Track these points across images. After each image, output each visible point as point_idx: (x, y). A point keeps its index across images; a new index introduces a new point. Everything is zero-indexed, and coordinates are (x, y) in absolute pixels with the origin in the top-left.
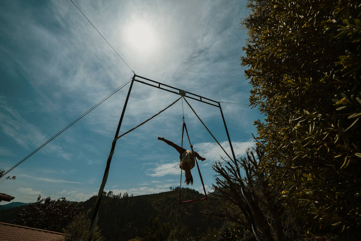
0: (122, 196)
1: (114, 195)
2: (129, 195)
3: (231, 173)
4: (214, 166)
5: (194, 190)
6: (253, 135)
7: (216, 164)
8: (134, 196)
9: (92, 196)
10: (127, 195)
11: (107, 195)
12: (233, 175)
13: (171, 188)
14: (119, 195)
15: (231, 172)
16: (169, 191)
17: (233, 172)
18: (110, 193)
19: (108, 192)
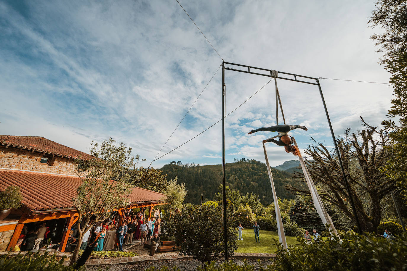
0: (190, 165)
1: (182, 164)
2: (195, 164)
3: (323, 155)
4: (307, 149)
5: (260, 162)
6: (361, 117)
7: (310, 147)
8: (200, 165)
9: (165, 165)
10: (194, 165)
11: (176, 164)
12: (326, 157)
13: (235, 159)
14: (187, 164)
15: (323, 153)
16: (234, 162)
17: (326, 153)
18: (179, 162)
19: (177, 162)
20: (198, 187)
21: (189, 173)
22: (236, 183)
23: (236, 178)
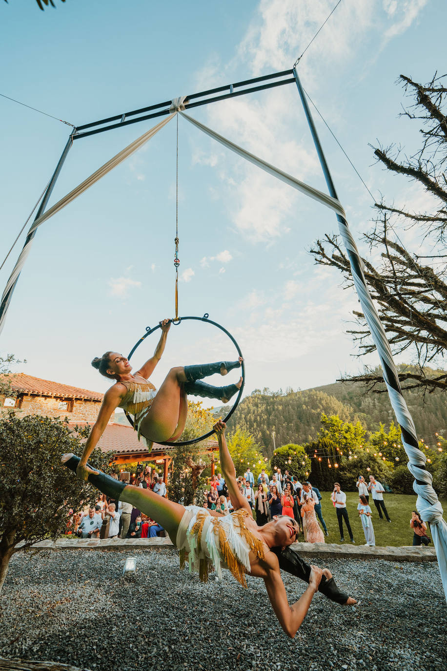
0: (284, 391)
1: (272, 391)
2: (294, 389)
8: (302, 390)
10: (292, 391)
11: (262, 393)
14: (280, 391)
18: (266, 389)
19: (262, 389)
20: (307, 427)
21: (286, 405)
22: (376, 412)
23: (374, 403)
